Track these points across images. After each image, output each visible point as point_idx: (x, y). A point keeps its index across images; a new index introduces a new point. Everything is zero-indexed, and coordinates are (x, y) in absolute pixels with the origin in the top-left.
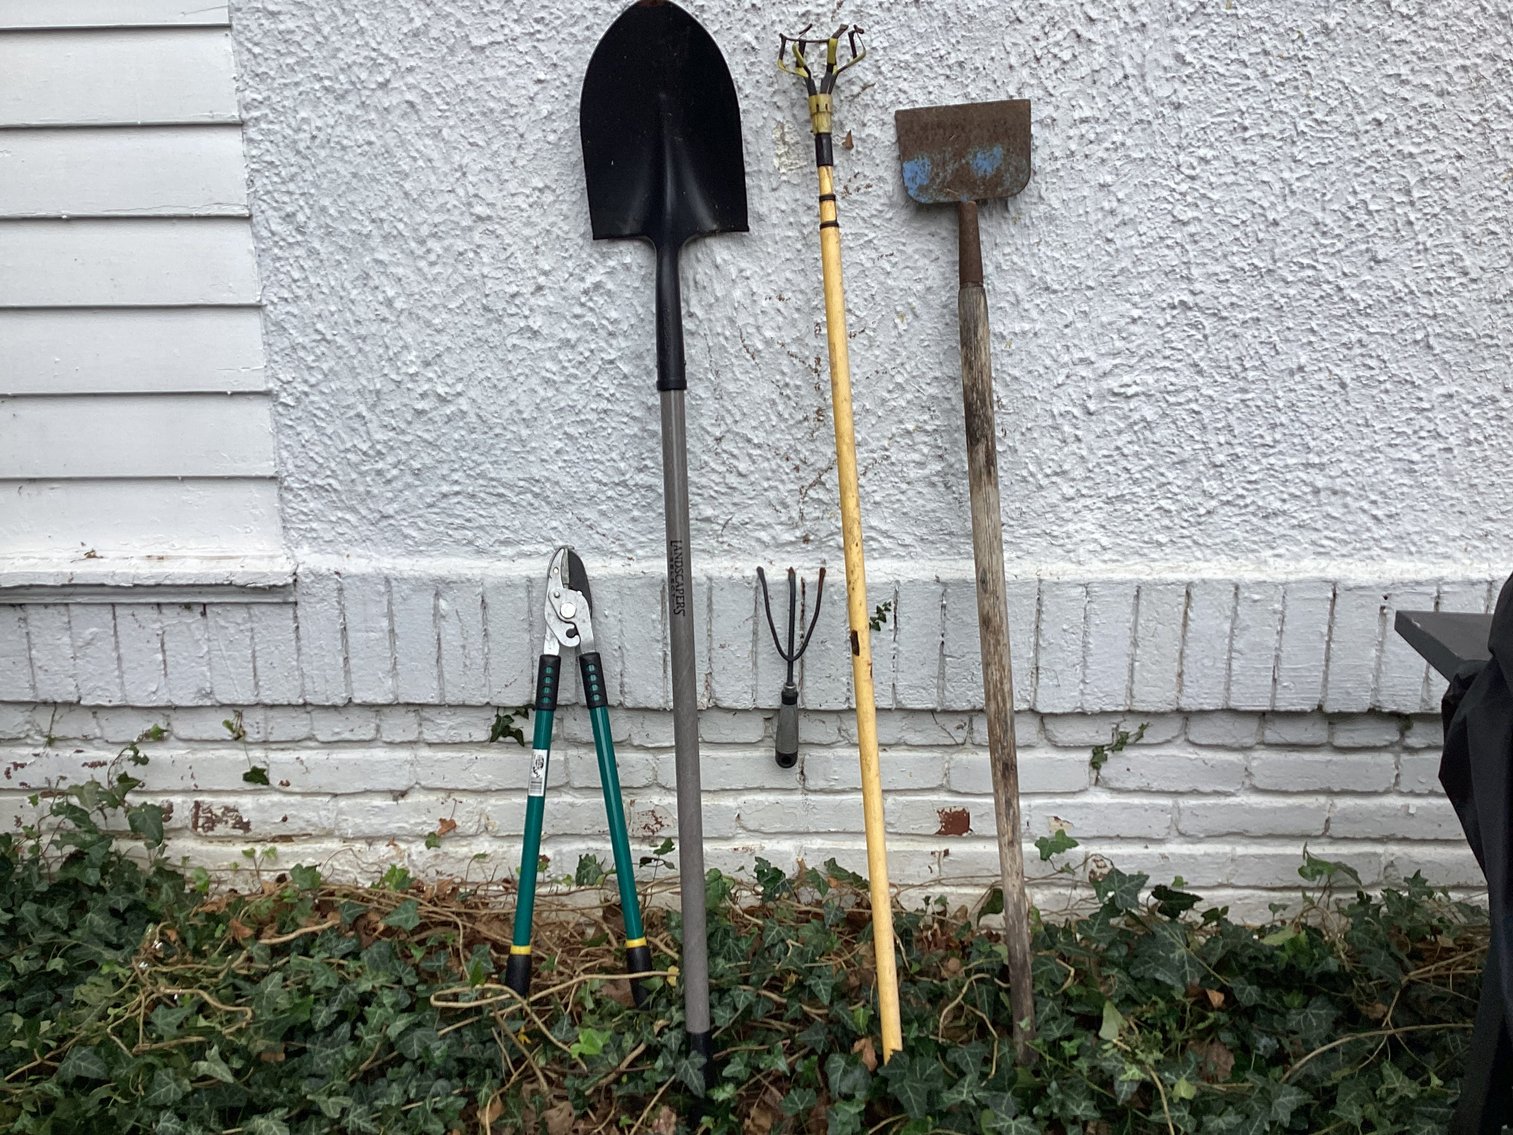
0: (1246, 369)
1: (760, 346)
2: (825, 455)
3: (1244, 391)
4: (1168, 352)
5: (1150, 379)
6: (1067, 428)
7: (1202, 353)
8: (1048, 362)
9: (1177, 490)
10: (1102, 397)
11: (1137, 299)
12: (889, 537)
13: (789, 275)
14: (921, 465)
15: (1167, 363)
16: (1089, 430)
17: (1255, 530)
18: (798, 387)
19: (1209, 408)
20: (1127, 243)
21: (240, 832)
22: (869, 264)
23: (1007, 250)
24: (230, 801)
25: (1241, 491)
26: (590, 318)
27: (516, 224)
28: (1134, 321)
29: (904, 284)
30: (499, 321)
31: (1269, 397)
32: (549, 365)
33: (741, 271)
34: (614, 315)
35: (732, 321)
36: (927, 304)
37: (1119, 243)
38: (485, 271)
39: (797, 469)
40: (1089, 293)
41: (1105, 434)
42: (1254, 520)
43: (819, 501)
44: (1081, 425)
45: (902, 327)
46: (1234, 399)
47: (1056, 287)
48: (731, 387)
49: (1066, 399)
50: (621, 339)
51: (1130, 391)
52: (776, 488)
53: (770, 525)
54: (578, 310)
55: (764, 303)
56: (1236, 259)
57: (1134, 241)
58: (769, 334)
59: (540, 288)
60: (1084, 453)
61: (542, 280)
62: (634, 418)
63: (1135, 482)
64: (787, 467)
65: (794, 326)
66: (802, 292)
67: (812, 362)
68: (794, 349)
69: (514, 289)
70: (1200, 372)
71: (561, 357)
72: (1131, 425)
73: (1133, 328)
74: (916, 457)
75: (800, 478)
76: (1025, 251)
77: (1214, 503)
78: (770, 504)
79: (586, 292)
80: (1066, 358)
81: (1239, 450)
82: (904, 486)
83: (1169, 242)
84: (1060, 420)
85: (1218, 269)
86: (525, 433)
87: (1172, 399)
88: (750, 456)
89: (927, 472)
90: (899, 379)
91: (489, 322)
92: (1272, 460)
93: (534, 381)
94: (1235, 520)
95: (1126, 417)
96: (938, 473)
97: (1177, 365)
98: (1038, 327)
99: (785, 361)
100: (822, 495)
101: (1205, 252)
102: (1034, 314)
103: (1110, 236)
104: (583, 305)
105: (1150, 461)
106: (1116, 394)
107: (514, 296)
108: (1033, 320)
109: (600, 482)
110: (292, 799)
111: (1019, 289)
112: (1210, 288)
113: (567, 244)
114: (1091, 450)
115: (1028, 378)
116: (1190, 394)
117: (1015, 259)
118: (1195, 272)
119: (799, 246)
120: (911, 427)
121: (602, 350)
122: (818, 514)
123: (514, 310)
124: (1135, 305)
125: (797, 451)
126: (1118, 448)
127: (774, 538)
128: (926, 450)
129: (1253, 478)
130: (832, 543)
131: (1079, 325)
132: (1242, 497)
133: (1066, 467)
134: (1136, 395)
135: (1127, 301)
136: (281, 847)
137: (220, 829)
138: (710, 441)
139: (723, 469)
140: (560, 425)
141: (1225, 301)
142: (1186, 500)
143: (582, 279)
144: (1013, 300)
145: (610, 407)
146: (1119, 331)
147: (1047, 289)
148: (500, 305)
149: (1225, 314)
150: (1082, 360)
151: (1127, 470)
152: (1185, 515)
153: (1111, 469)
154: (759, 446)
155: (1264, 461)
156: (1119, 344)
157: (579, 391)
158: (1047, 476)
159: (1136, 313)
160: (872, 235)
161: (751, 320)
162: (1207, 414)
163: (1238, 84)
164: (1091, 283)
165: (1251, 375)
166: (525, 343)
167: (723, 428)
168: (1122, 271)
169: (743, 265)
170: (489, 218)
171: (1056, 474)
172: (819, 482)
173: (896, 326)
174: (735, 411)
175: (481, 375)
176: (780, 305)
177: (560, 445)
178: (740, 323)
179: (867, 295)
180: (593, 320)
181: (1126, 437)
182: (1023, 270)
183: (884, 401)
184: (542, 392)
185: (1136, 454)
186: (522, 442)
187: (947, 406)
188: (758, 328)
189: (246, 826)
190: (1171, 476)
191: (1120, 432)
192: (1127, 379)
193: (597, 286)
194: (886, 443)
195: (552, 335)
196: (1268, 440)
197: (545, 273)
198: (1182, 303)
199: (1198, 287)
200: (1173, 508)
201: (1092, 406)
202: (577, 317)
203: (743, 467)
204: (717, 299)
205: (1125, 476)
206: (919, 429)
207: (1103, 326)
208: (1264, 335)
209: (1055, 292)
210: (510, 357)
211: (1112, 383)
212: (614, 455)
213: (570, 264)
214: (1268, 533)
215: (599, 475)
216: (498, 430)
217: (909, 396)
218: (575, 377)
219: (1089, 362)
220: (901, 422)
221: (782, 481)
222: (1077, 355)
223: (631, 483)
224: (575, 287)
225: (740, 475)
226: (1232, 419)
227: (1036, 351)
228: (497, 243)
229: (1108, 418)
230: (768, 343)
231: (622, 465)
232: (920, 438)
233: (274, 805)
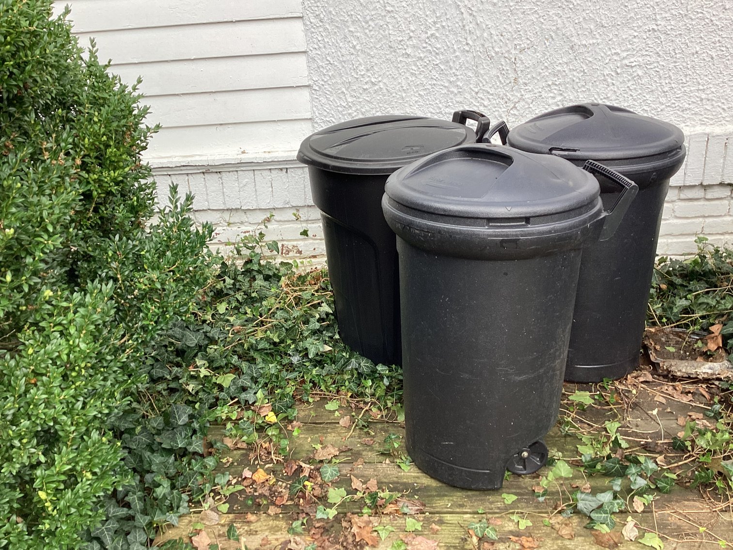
0: (676, 54)
1: (494, 55)
2: (517, 96)
3: (675, 62)
4: (647, 49)
5: (640, 59)
6: (609, 80)
7: (660, 48)
8: (603, 55)
9: (649, 102)
10: (622, 67)
11: (636, 28)
13: (505, 26)
14: (553, 98)
15: (647, 53)
16: (617, 81)
17: (679, 116)
18: (507, 70)
19: (663, 69)
20: (633, 7)
21: (298, 255)
22: (535, 20)
23: (588, 12)
24: (295, 243)
25: (674, 102)
26: (429, 48)
27: (402, 14)
28: (635, 37)
29: (549, 27)
30: (395, 52)
31: (684, 64)
32: (413, 67)
33: (487, 25)
34: (438, 46)
35: (483, 45)
36: (557, 35)
37: (630, 7)
38: (390, 32)
39: (506, 102)
40: (618, 27)
41: (624, 82)
42: (678, 112)
43: (515, 115)
44: (614, 78)
45: (548, 44)
46: (671, 66)
47: (606, 25)
48: (482, 72)
49: (609, 69)
50: (441, 55)
51: (633, 65)
52: (498, 111)
54: (425, 45)
55: (495, 38)
56: (673, 11)
57: (635, 6)
58: (497, 50)
59: (411, 37)
60: (616, 89)
61: (411, 34)
62: (445, 87)
63: (634, 100)
64: (502, 102)
65: (507, 46)
66: (510, 32)
67: (513, 60)
68: (506, 55)
69: (401, 38)
70: (659, 56)
71: (418, 64)
72: (633, 78)
73: (635, 40)
74: (552, 95)
75: (507, 106)
76: (594, 12)
77: (664, 106)
78: (496, 117)
79: (428, 38)
80: (609, 53)
81: (673, 85)
82: (547, 107)
83: (648, 6)
84: (607, 77)
85: (666, 15)
86: (404, 95)
87: (649, 67)
88: (488, 98)
89: (556, 100)
90: (546, 64)
91: (391, 52)
92: (685, 89)
93: (408, 74)
94: (671, 113)
95: (631, 75)
96: (560, 101)
97: (651, 54)
98: (599, 41)
99: (503, 60)
100: (516, 112)
101: (661, 9)
102: (598, 36)
103: (626, 4)
104: (426, 43)
105: (640, 91)
106: (627, 66)
107: (401, 41)
108: (597, 39)
109: (431, 113)
110: (317, 241)
111: (592, 27)
112: (663, 23)
113: (421, 20)
114: (618, 88)
115: (595, 62)
116: (655, 65)
117: (591, 15)
118: (658, 17)
119: (509, 14)
120: (550, 83)
121: (433, 60)
122: (514, 120)
123: (401, 47)
124: (635, 31)
125: (506, 96)
126: (628, 87)
128: (556, 92)
129: (678, 96)
131: (615, 40)
132: (674, 103)
133: (609, 95)
134: (635, 66)
135: (633, 29)
136: (313, 260)
137: (291, 254)
138: (473, 93)
139: (478, 104)
140: (417, 91)
141: (669, 28)
142: (653, 106)
143: (427, 33)
144: (589, 31)
145: (435, 82)
146: (629, 41)
147: (602, 26)
148: (395, 45)
149: (669, 33)
150: (615, 53)
151: (631, 95)
152: (653, 112)
153: (626, 95)
154: (492, 95)
155: (683, 89)
156: (629, 46)
157: (424, 77)
158: (601, 99)
159: (636, 34)
160: (536, 9)
161: (490, 45)
162: (661, 72)
164: (619, 23)
165: (678, 56)
166: (405, 60)
167: (479, 88)
168: (631, 18)
169: (488, 23)
170: (392, 11)
171: (605, 98)
172: (515, 107)
173: (545, 44)
174: (483, 81)
175: (388, 73)
176: (502, 38)
177: (417, 99)
178: (486, 46)
179: (534, 32)
180: (430, 48)
181: (631, 83)
182: (593, 19)
183: (540, 73)
184: (410, 79)
185: (635, 89)
187: (564, 74)
188: (493, 48)
189: (300, 252)
190: (648, 97)
191: (629, 81)
192: (632, 60)
193: (432, 35)
194: (540, 90)
195: (415, 56)
196: (684, 81)
197: (413, 32)
198: (653, 29)
199: (659, 23)
200: (648, 109)
201: (619, 71)
202: (424, 48)
203: (486, 103)
204: (477, 37)
205: (631, 98)
206: (553, 84)
207: (623, 39)
208: (683, 40)
209: (605, 27)
210: (399, 65)
211: (626, 62)
212: (437, 102)
213: (422, 27)
214: (683, 117)
215: (431, 110)
216: (394, 95)
217: (550, 71)
218: (423, 71)
219: (617, 54)
220: (546, 81)
221: (501, 108)
222: (613, 51)
223: (443, 112)
224: (424, 36)
225: (485, 106)
226: (671, 74)
227: (598, 50)
228: (394, 21)
229: (624, 75)
230: (497, 53)
231: (440, 105)
232: (553, 87)
233: (310, 244)
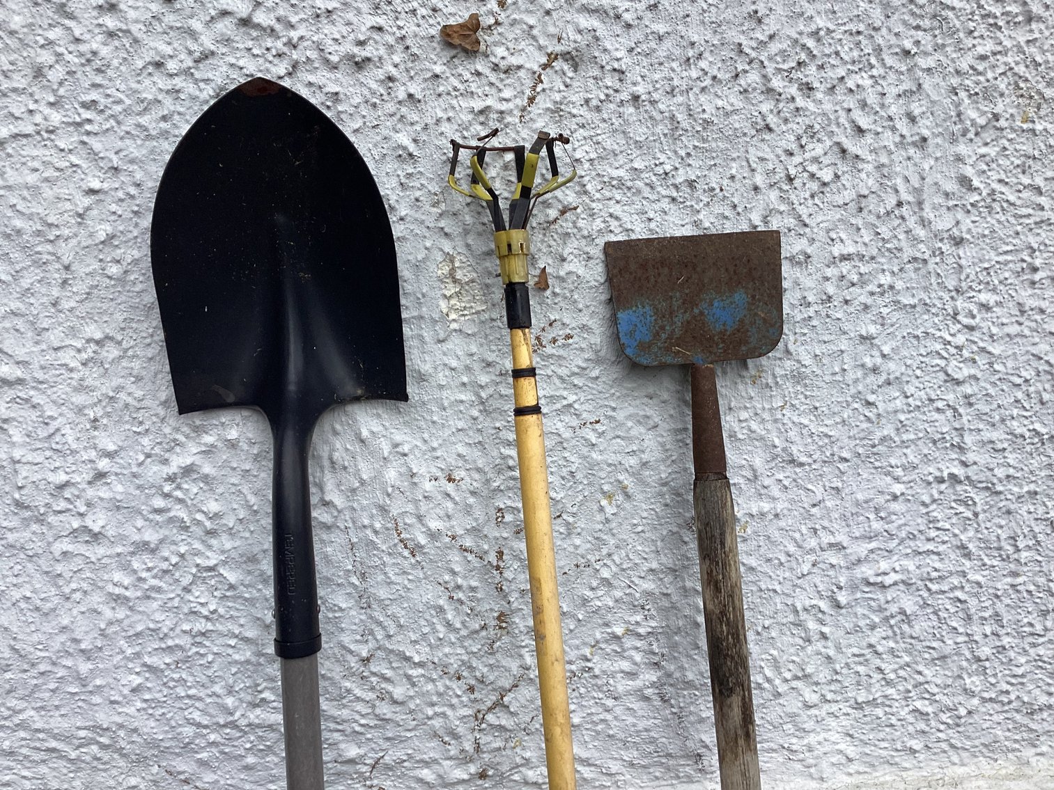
12: (589, 765)
53: (435, 761)
127: (440, 776)
130: (516, 777)
163: (1029, 216)
186: (82, 681)
